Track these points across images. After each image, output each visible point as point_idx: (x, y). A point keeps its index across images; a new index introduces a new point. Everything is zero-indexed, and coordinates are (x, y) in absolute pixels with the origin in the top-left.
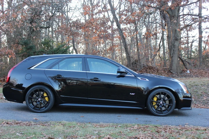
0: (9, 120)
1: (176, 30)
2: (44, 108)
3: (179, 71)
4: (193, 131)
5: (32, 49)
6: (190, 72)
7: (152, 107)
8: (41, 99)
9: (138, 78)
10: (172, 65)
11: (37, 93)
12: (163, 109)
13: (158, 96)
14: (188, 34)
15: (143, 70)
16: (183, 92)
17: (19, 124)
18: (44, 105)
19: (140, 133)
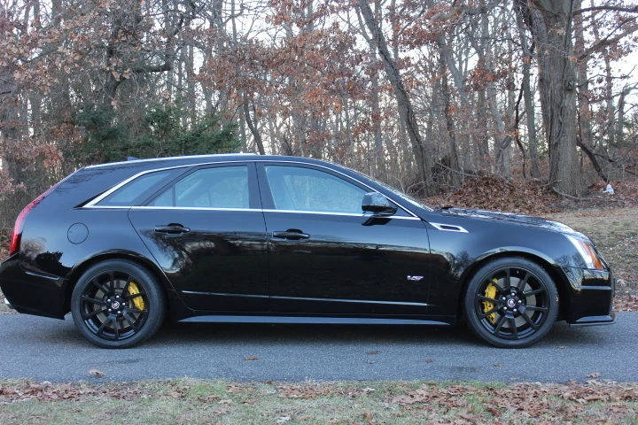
0: (10, 381)
1: (565, 60)
2: (132, 332)
3: (580, 188)
4: (612, 404)
5: (115, 137)
6: (615, 190)
7: (480, 318)
8: (121, 304)
9: (434, 224)
10: (557, 170)
11: (109, 284)
12: (519, 322)
13: (500, 282)
14: (608, 70)
15: (465, 190)
16: (583, 266)
17: (39, 394)
18: (130, 323)
19: (431, 416)
